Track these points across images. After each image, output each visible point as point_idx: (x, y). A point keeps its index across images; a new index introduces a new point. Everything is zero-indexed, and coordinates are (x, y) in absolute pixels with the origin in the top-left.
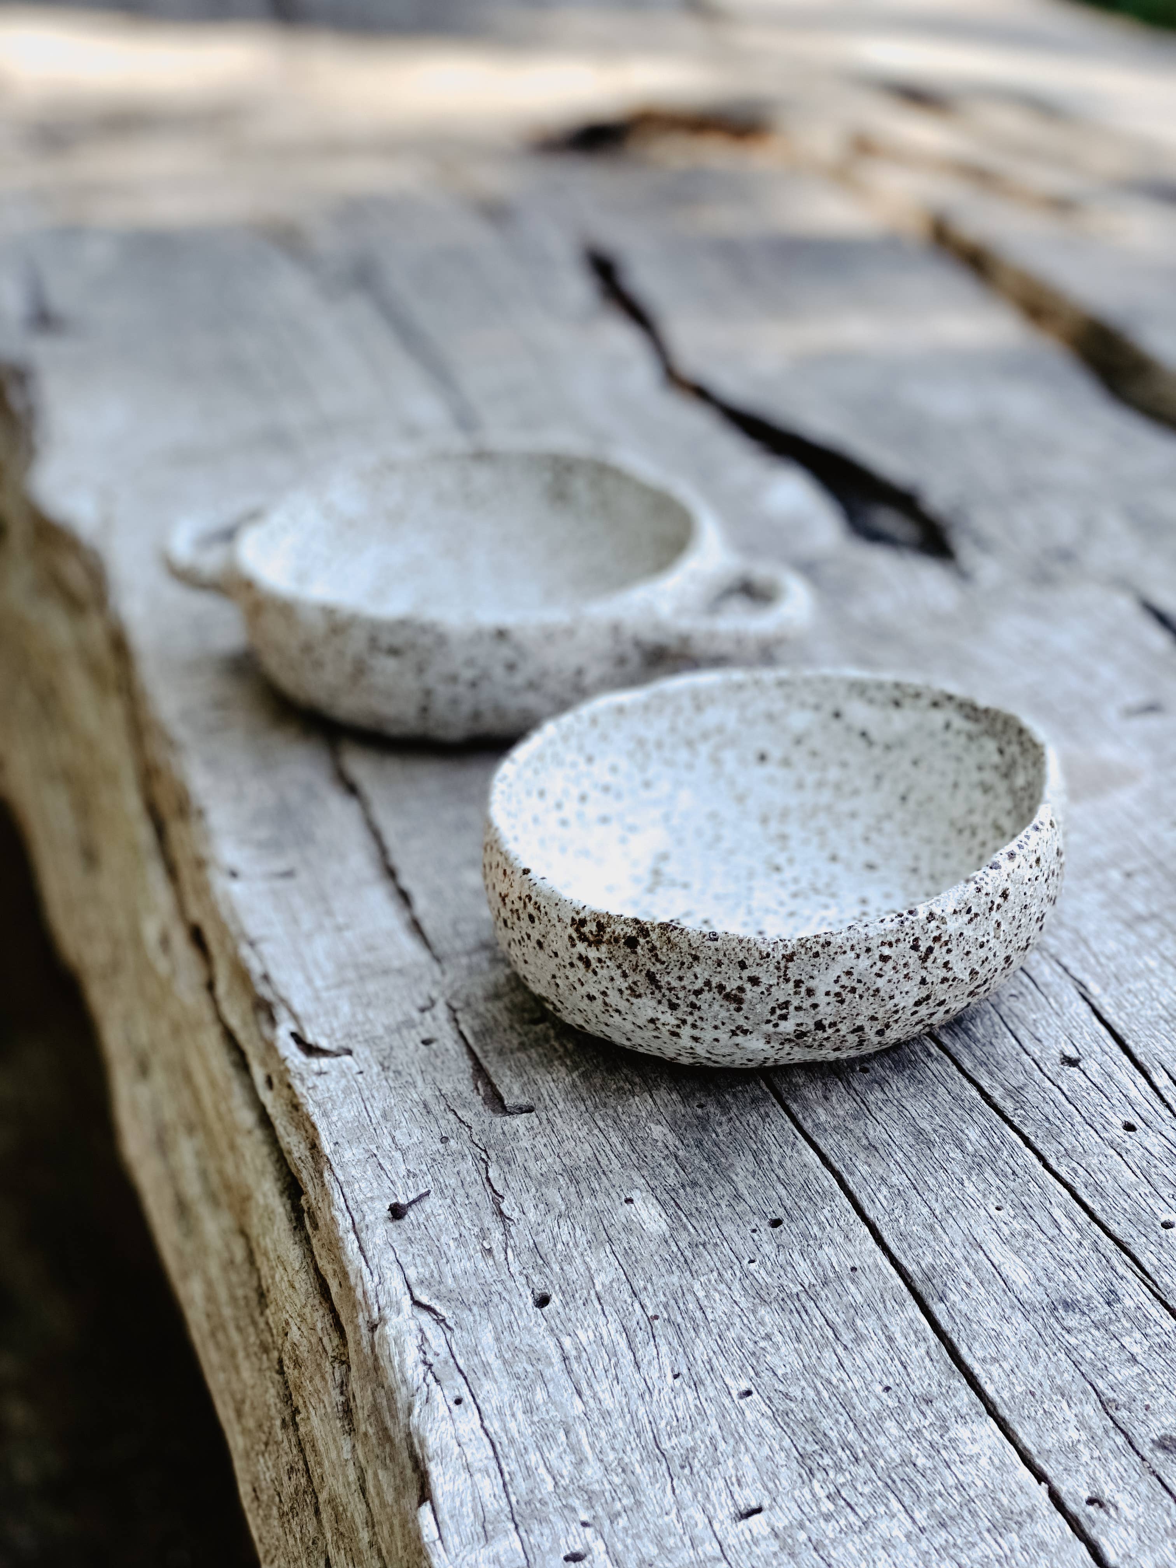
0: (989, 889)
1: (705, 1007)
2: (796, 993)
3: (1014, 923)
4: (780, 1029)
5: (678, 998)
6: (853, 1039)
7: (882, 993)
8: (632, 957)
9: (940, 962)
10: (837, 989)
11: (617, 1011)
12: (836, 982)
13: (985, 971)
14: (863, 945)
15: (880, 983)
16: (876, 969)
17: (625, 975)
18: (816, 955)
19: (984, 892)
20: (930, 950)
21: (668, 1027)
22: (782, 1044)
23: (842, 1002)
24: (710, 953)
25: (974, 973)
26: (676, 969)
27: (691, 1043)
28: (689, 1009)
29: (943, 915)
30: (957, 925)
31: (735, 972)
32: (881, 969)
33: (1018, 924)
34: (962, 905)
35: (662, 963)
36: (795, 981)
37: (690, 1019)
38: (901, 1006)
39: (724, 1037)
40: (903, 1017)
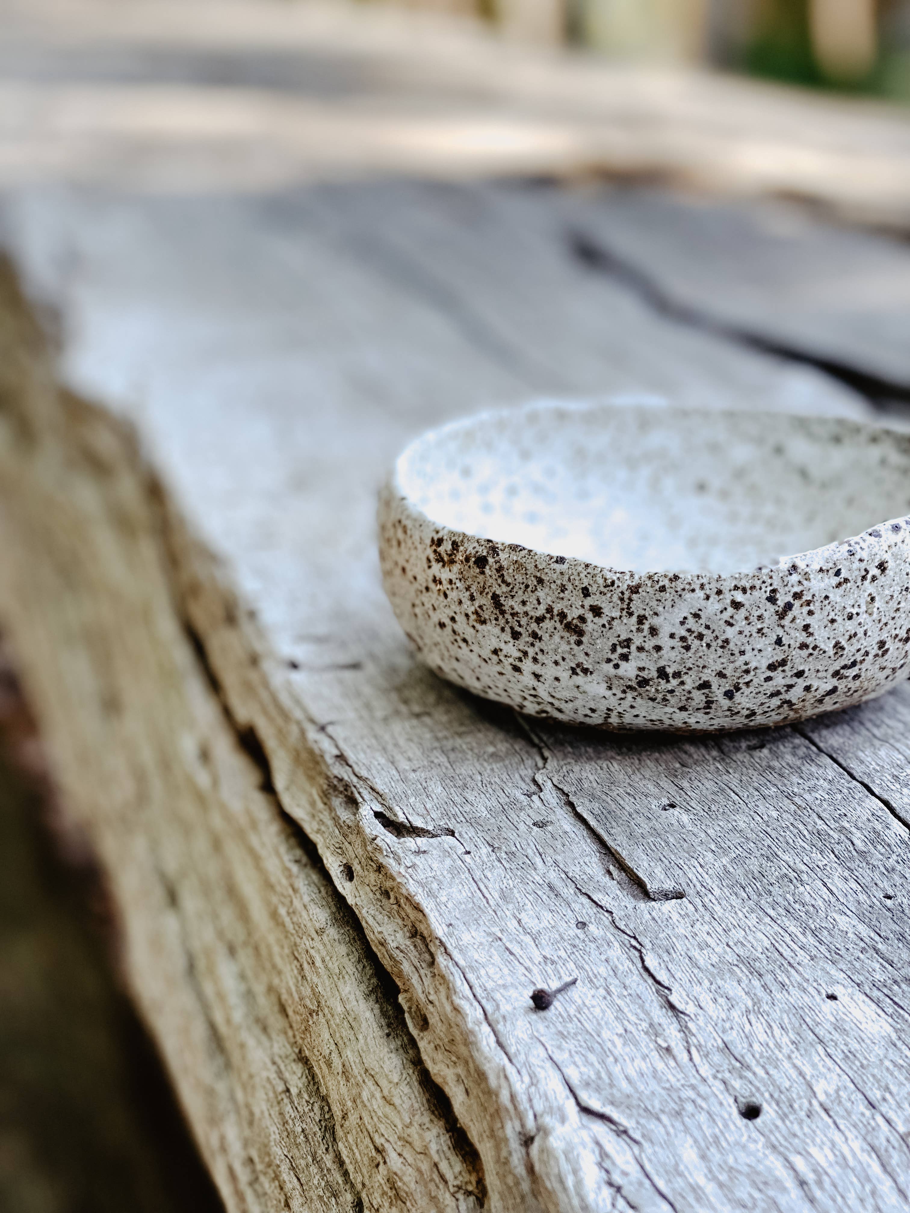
0: (864, 555)
1: (546, 637)
2: (639, 630)
3: (891, 603)
4: (620, 672)
5: (520, 626)
6: (699, 697)
7: (731, 646)
8: (481, 577)
9: (800, 623)
10: (684, 633)
11: (465, 640)
12: (682, 623)
13: (853, 649)
14: (714, 586)
15: (730, 633)
16: (726, 616)
17: (472, 598)
18: (663, 589)
19: (858, 557)
20: (789, 606)
21: (511, 660)
22: (624, 692)
23: (687, 648)
24: (555, 576)
25: (838, 646)
26: (520, 593)
27: (533, 682)
28: (531, 639)
29: (807, 570)
30: (822, 585)
31: (576, 599)
32: (732, 617)
33: (896, 606)
34: (831, 565)
35: (508, 585)
36: (639, 616)
37: (531, 652)
38: (752, 665)
39: (565, 675)
40: (756, 681)
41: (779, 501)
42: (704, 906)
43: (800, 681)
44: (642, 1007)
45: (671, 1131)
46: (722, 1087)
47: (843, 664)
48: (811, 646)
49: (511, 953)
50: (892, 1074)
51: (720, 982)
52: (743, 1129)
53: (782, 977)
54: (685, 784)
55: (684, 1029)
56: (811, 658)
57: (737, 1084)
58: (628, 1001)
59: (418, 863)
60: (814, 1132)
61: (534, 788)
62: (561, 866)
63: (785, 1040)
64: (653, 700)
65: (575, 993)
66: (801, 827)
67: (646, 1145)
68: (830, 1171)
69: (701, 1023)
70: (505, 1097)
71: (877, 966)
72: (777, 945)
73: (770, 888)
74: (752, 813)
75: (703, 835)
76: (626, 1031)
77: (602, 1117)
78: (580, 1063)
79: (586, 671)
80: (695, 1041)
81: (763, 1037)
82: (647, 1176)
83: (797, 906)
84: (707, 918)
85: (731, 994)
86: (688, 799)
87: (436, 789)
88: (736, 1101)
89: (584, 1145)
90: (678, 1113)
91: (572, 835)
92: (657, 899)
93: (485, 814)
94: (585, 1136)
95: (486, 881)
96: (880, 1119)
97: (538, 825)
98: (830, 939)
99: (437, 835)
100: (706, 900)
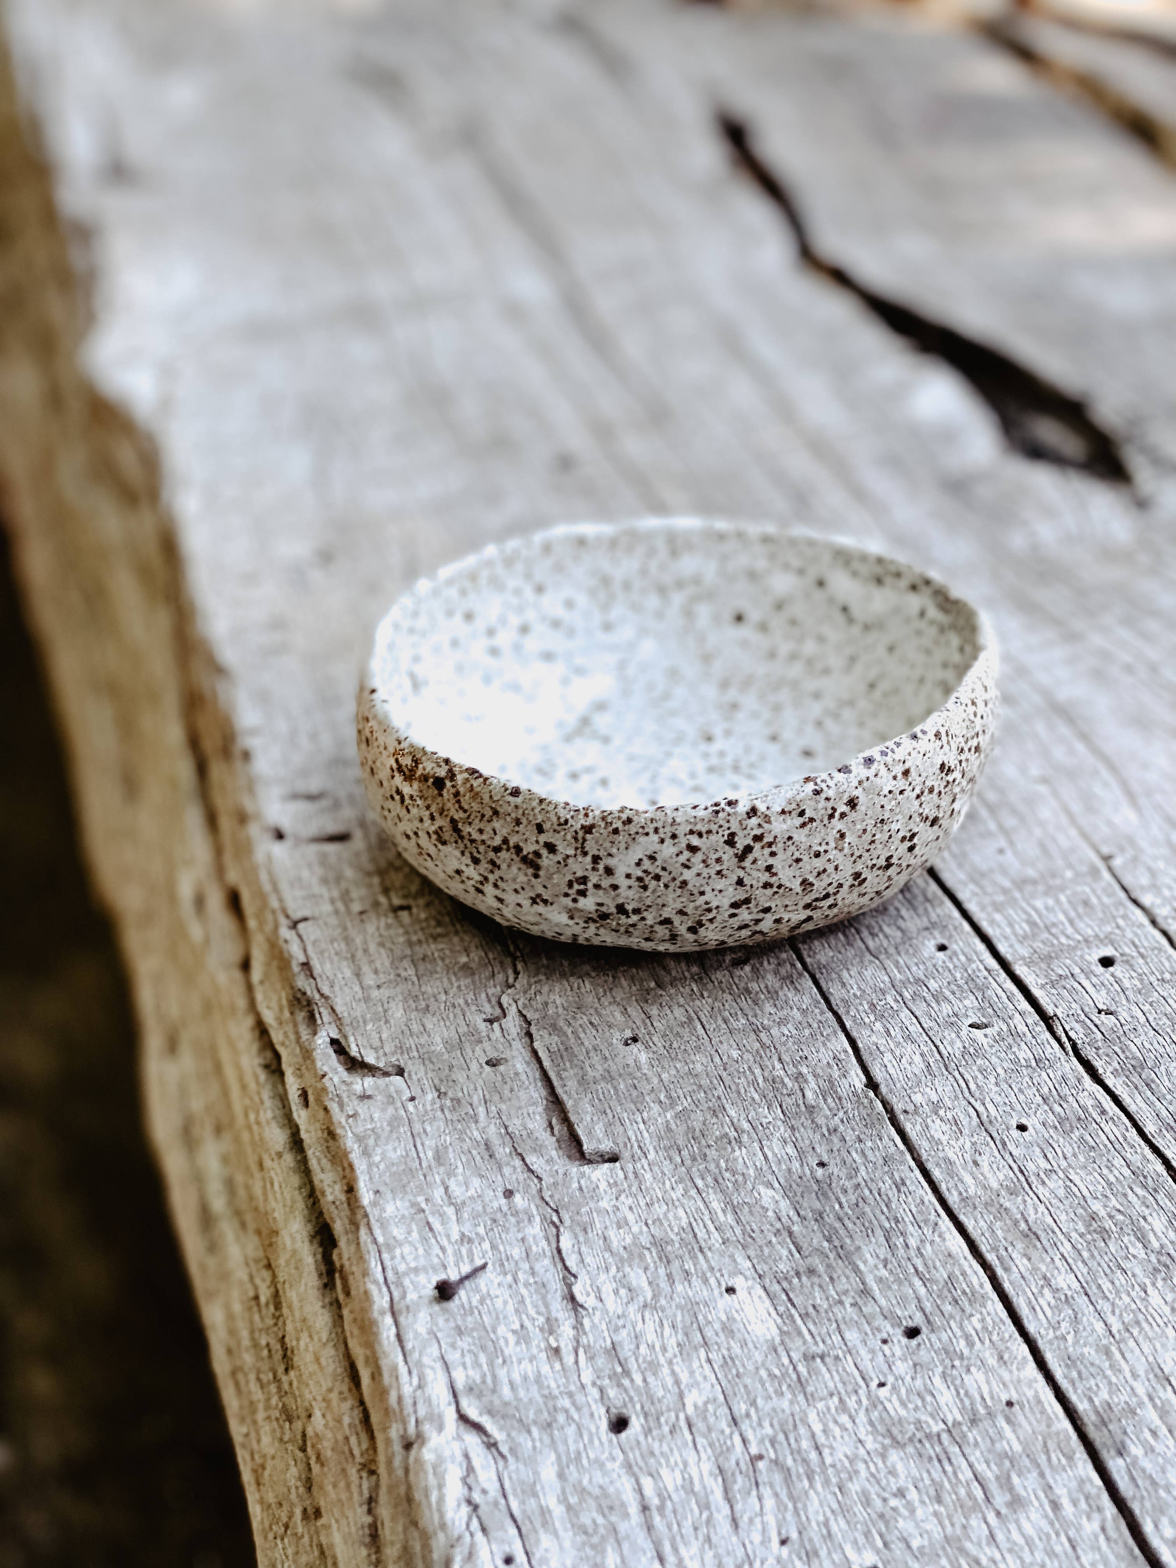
0: (831, 793)
1: (504, 866)
2: (594, 869)
3: (864, 837)
4: (581, 905)
6: (663, 931)
7: (690, 886)
8: (439, 799)
9: (761, 864)
10: (640, 874)
11: (429, 855)
12: (638, 864)
13: (823, 885)
14: (668, 829)
15: (688, 875)
16: (682, 859)
17: (432, 818)
18: (616, 831)
19: (824, 796)
20: (748, 849)
21: (472, 882)
22: (586, 922)
23: (645, 888)
24: (510, 809)
25: (806, 883)
26: (477, 821)
28: (490, 867)
29: (767, 813)
30: (785, 827)
31: (531, 833)
32: (688, 860)
33: (870, 839)
34: (794, 806)
35: (465, 811)
36: (593, 856)
37: (492, 878)
38: (714, 904)
39: (526, 903)
40: (719, 918)
41: (821, 639)
42: (635, 1173)
43: (768, 916)
44: (544, 1298)
45: (538, 1444)
46: (597, 1395)
47: (813, 897)
48: (776, 885)
49: (431, 1229)
50: (763, 1385)
51: (627, 1269)
52: (606, 1444)
53: (689, 1265)
54: (654, 1011)
55: (578, 1326)
56: (776, 896)
57: (612, 1393)
58: (532, 1290)
59: (360, 1111)
60: (671, 1450)
61: (498, 1012)
62: (504, 1118)
63: (672, 1343)
64: (617, 931)
65: (482, 1281)
66: (758, 1071)
67: (511, 1460)
68: (674, 1496)
69: (596, 1320)
70: (393, 1399)
71: (785, 1253)
72: (694, 1224)
73: (707, 1151)
74: (713, 1052)
75: (656, 1080)
76: (522, 1326)
77: (478, 1427)
78: (469, 1364)
79: (545, 902)
80: (585, 1341)
81: (651, 1337)
82: (505, 1496)
83: (727, 1175)
84: (634, 1189)
85: (634, 1283)
86: (653, 1032)
87: (397, 1013)
88: (607, 1411)
89: (453, 1457)
90: (549, 1425)
91: (523, 1077)
92: (590, 1162)
93: (439, 1047)
94: (456, 1449)
95: (423, 1136)
96: (737, 1439)
97: (491, 1063)
98: (749, 1217)
99: (386, 1074)
100: (639, 1165)
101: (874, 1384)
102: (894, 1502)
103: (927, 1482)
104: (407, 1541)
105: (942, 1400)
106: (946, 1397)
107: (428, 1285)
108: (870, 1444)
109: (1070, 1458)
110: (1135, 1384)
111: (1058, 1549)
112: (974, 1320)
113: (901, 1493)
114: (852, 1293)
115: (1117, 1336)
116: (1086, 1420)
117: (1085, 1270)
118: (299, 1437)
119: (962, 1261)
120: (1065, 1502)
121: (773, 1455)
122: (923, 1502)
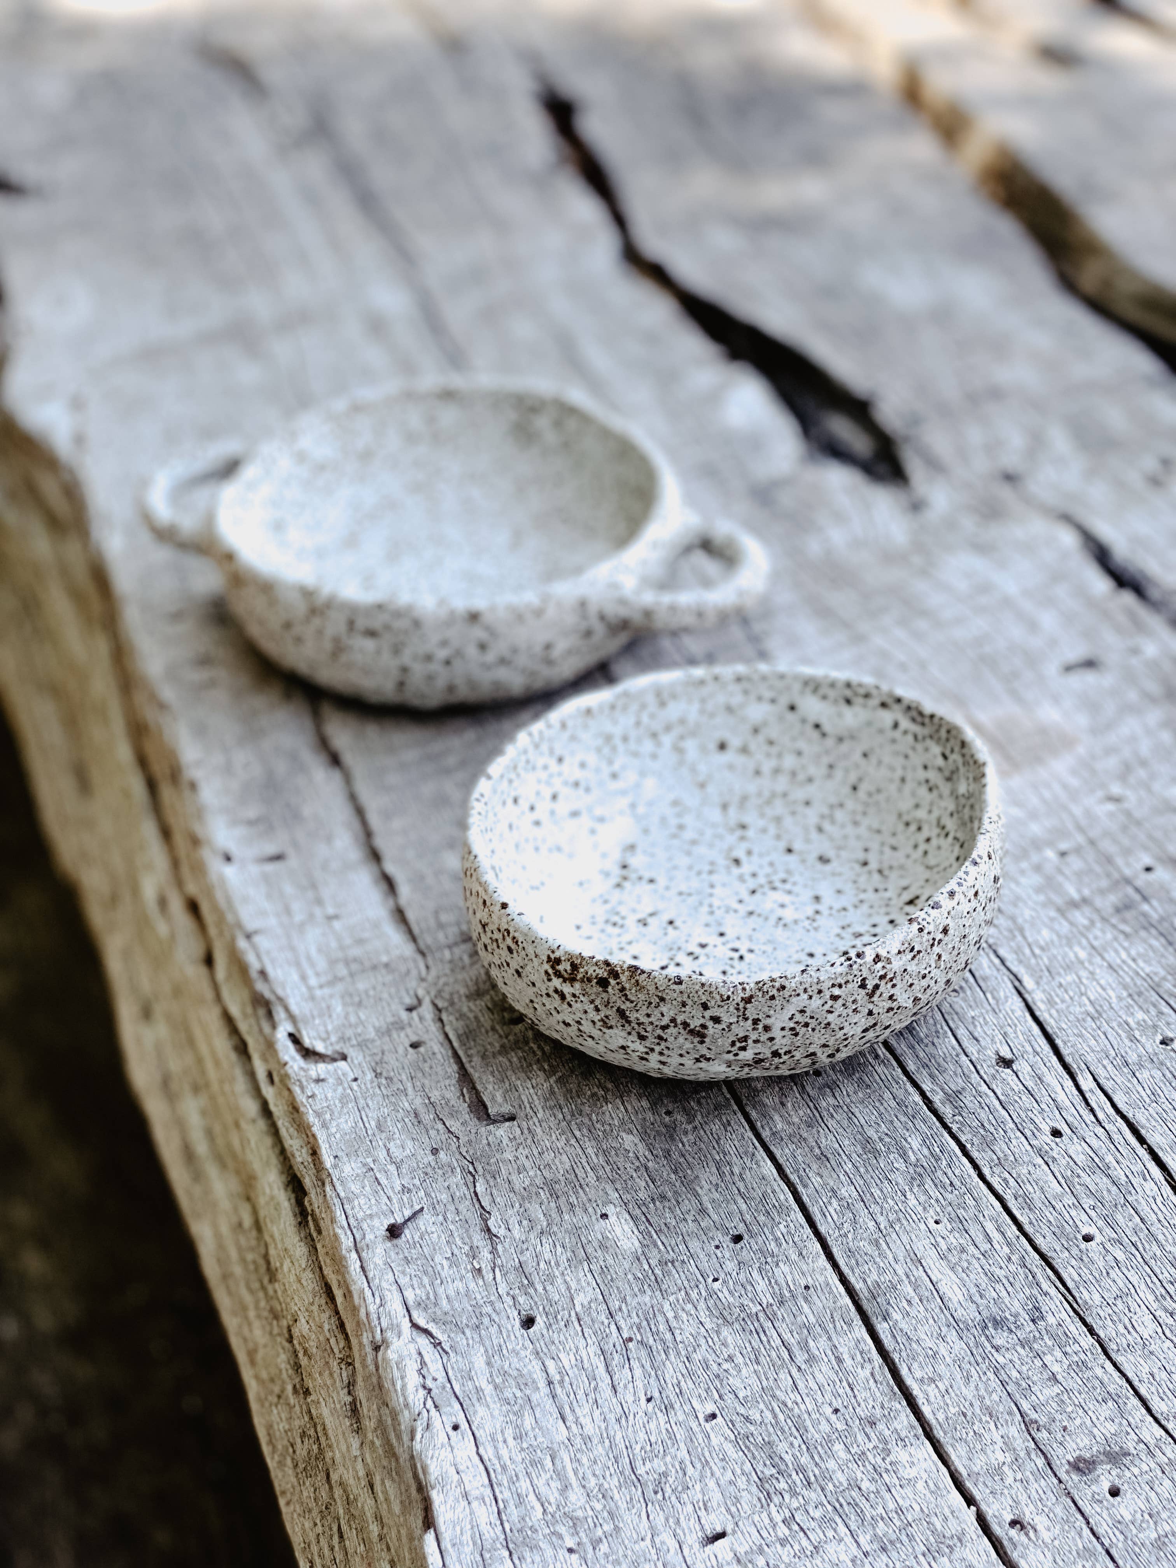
42: (529, 1129)
44: (467, 1231)
45: (471, 1342)
46: (511, 1303)
49: (379, 1184)
50: (631, 1286)
51: (527, 1205)
52: (520, 1338)
53: (573, 1199)
55: (494, 1251)
57: (521, 1299)
58: (458, 1225)
59: (317, 1092)
60: (567, 1339)
61: (416, 1002)
62: (427, 1090)
63: (563, 1259)
65: (421, 1221)
67: (452, 1355)
68: (570, 1372)
69: (507, 1245)
70: (362, 1314)
71: (643, 1184)
72: (575, 1166)
73: (582, 1107)
76: (453, 1254)
77: (426, 1332)
78: (416, 1286)
80: (500, 1262)
81: (547, 1256)
82: (449, 1381)
83: (598, 1126)
84: (529, 1141)
85: (533, 1216)
87: (338, 1008)
88: (519, 1314)
89: (410, 1355)
90: (478, 1327)
91: (439, 1056)
92: (495, 1122)
93: (372, 1034)
94: (412, 1348)
95: (367, 1109)
96: (613, 1327)
97: (415, 1046)
98: (615, 1159)
99: (334, 1060)
100: (531, 1122)
101: (710, 1280)
102: (726, 1366)
103: (749, 1349)
104: (380, 1416)
105: (759, 1289)
106: (761, 1285)
107: (382, 1225)
108: (708, 1326)
109: (849, 1324)
110: (897, 1267)
111: (841, 1391)
112: (781, 1226)
113: (730, 1359)
114: (693, 1212)
115: (884, 1232)
116: (861, 1295)
117: (862, 1182)
118: (285, 1331)
119: (773, 1182)
120: (846, 1356)
121: (639, 1338)
122: (746, 1364)
